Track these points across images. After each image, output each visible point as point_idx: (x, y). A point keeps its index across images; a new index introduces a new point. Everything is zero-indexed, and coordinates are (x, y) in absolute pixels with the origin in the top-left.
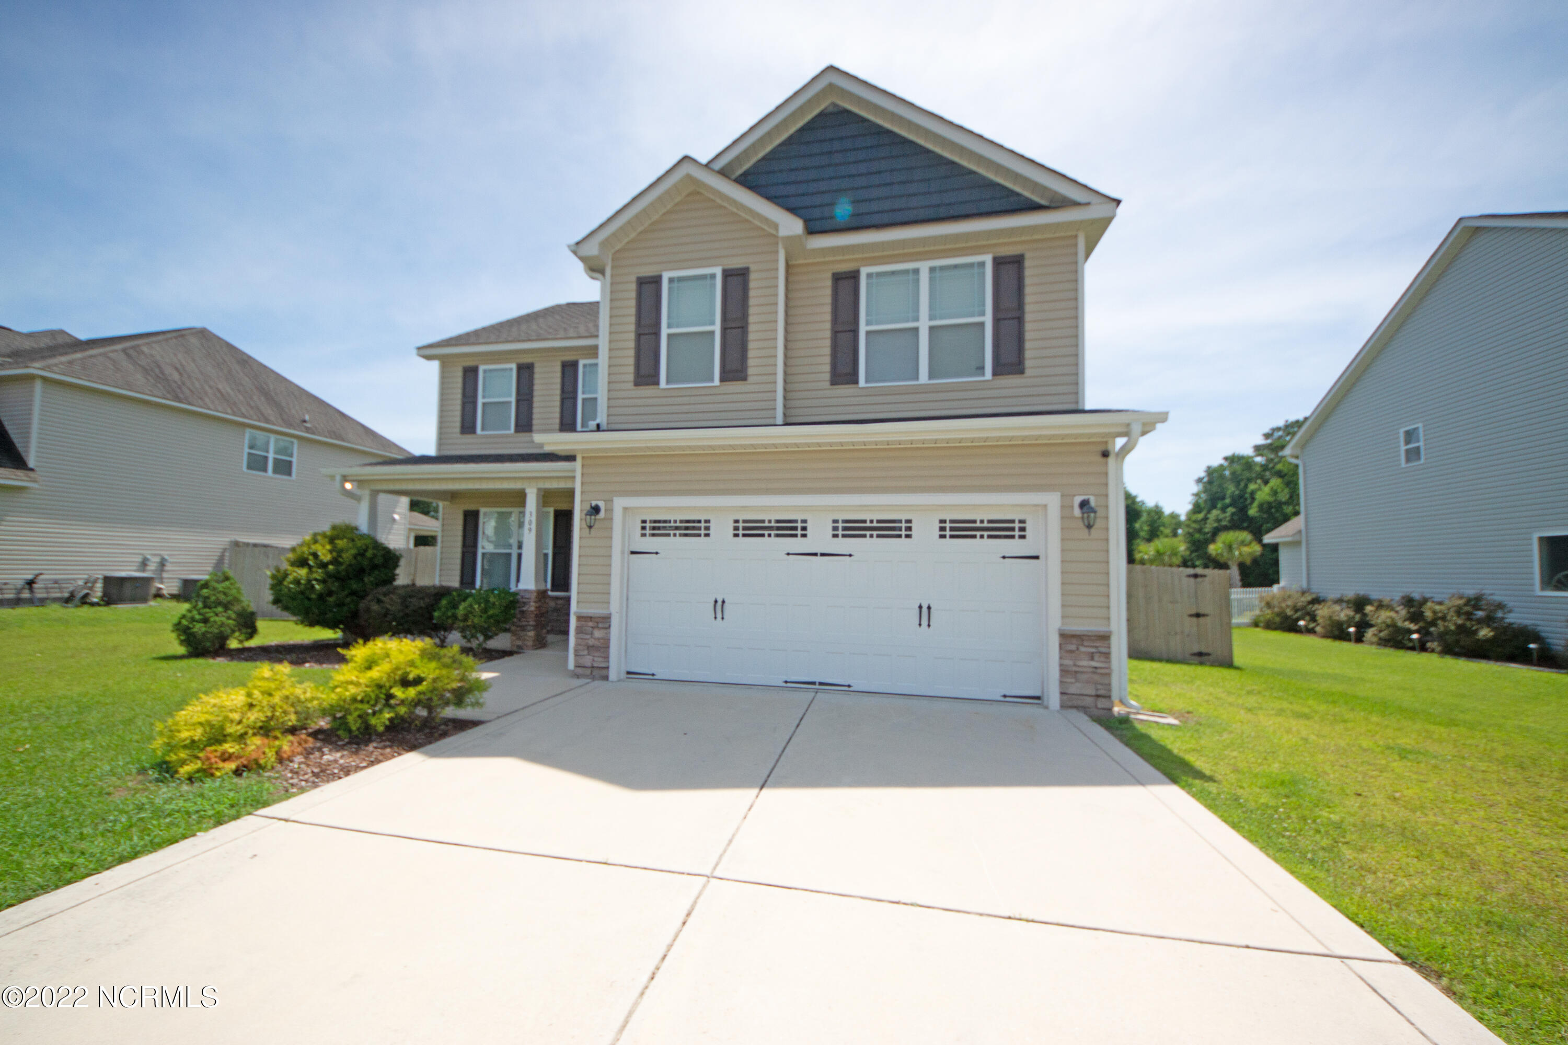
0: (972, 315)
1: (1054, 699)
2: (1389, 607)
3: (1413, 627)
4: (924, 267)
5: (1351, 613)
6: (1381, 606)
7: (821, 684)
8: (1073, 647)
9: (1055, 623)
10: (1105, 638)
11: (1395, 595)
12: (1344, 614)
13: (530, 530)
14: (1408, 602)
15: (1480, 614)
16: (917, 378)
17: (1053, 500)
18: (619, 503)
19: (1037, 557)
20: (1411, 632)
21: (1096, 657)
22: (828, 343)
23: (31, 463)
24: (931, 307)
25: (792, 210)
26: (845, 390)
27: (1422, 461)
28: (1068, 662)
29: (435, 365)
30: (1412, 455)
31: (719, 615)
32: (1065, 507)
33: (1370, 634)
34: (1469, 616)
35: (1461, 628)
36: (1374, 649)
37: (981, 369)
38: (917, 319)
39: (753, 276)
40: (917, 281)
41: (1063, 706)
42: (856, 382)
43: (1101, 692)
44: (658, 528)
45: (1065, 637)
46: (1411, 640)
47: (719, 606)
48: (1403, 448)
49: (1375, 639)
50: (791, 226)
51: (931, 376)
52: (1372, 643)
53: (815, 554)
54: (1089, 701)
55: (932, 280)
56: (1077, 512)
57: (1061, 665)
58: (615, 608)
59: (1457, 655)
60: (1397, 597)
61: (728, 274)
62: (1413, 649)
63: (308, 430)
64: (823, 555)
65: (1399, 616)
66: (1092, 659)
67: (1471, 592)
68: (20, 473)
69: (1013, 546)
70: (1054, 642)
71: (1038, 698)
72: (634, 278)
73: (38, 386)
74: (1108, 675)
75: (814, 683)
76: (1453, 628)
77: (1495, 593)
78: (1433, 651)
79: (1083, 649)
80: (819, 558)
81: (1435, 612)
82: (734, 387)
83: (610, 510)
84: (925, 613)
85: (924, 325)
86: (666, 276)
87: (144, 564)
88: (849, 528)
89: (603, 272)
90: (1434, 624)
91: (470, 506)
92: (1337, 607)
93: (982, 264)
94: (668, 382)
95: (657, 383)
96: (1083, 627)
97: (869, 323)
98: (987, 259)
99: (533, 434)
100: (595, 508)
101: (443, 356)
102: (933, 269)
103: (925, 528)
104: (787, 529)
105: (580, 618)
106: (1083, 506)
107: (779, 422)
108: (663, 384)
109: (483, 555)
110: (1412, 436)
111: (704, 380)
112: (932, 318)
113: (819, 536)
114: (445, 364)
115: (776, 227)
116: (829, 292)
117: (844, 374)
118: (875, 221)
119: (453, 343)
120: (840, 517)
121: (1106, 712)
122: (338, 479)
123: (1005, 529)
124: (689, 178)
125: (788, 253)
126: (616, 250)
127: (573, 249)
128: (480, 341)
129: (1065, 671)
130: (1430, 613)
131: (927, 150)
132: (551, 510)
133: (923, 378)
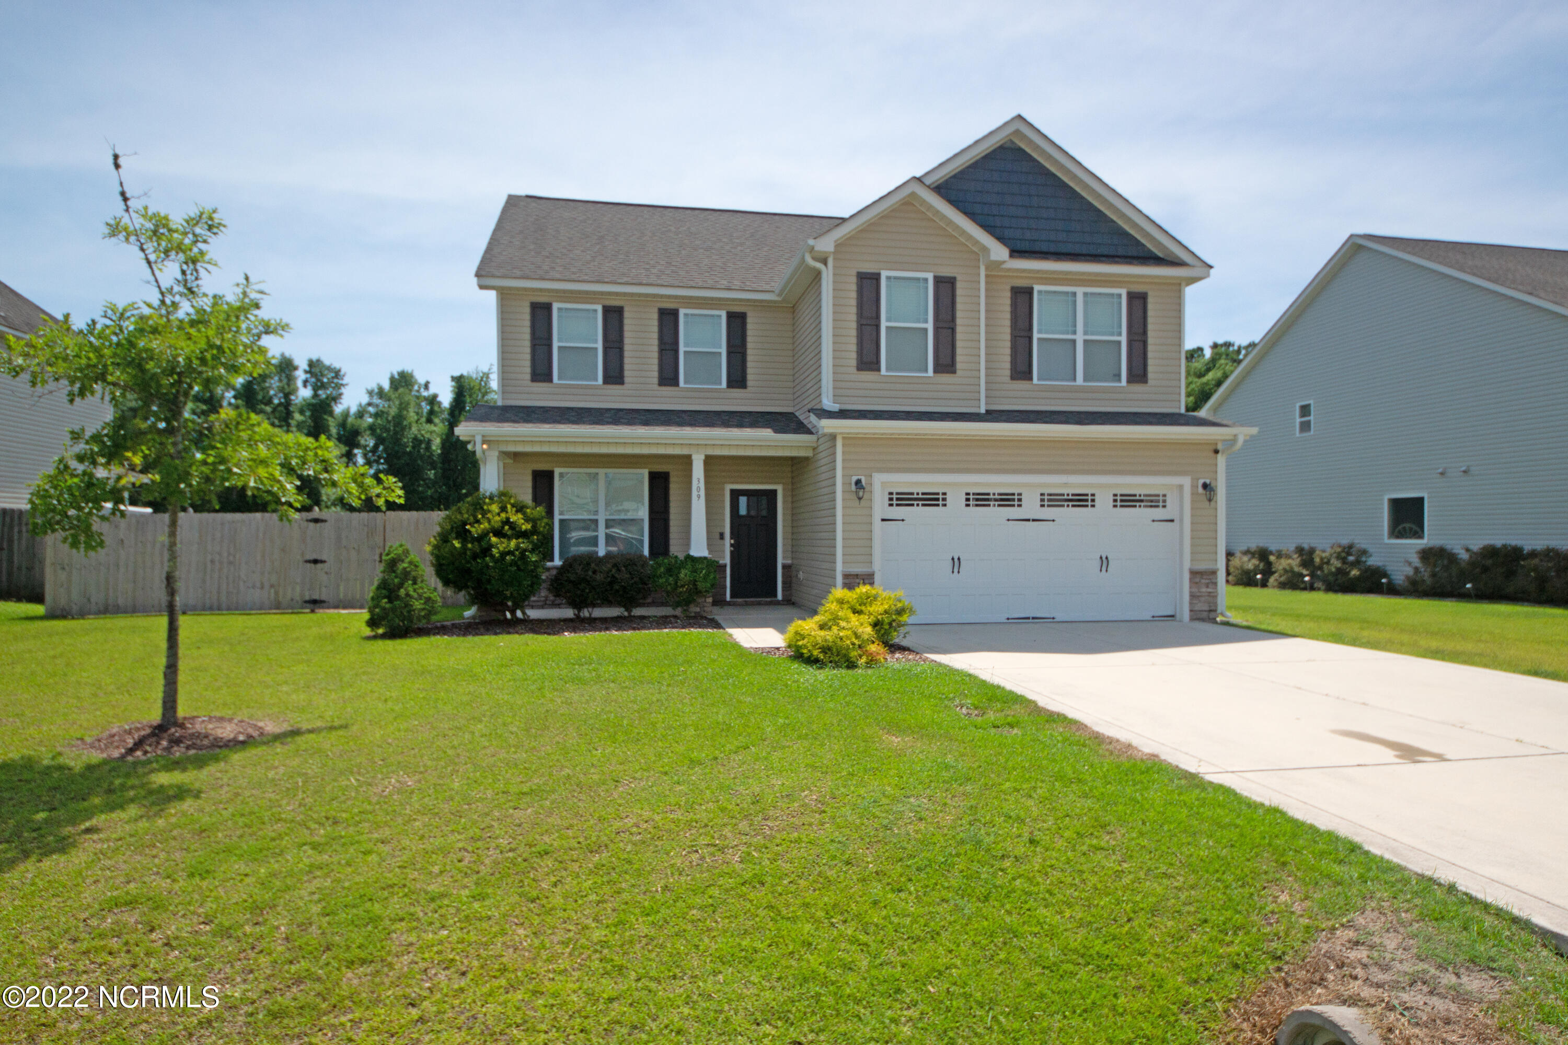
0: (1112, 334)
1: (1186, 615)
2: (1288, 557)
3: (1305, 572)
4: (1080, 291)
5: (1255, 562)
6: (1280, 555)
7: (1033, 618)
8: (1197, 580)
9: (1187, 565)
10: (1214, 573)
11: (1290, 546)
12: (1252, 564)
13: (699, 497)
14: (1300, 550)
15: (1351, 558)
16: (1075, 379)
17: (1186, 481)
18: (877, 478)
19: (1172, 521)
20: (1303, 575)
21: (1210, 586)
22: (1008, 344)
24: (1086, 325)
25: (1001, 239)
26: (1022, 385)
27: (1312, 432)
28: (1194, 590)
29: (492, 295)
30: (1305, 427)
31: (956, 570)
32: (1194, 486)
33: (1272, 580)
34: (1344, 561)
35: (1339, 571)
36: (1277, 591)
37: (1118, 377)
38: (1075, 333)
39: (959, 285)
40: (1074, 302)
41: (1192, 619)
42: (1031, 379)
43: (1213, 608)
44: (903, 499)
45: (1194, 573)
46: (1304, 582)
47: (956, 563)
48: (1298, 420)
49: (1276, 584)
50: (999, 252)
51: (1085, 380)
52: (1274, 587)
53: (1028, 520)
54: (1205, 615)
55: (1086, 303)
56: (1200, 490)
57: (1191, 592)
58: (877, 566)
59: (1336, 591)
60: (1292, 548)
61: (938, 280)
62: (1305, 589)
64: (1034, 520)
65: (1294, 563)
66: (1207, 587)
67: (1345, 541)
69: (1159, 513)
70: (1187, 576)
71: (1172, 616)
72: (854, 272)
74: (1216, 597)
75: (1028, 618)
76: (1333, 570)
77: (1361, 542)
78: (1319, 589)
79: (1203, 581)
80: (1031, 523)
81: (1322, 559)
82: (945, 378)
83: (870, 484)
84: (1104, 562)
85: (1080, 338)
86: (884, 274)
88: (1052, 500)
89: (825, 262)
90: (1320, 568)
91: (543, 466)
92: (1245, 558)
93: (1120, 296)
94: (888, 369)
95: (879, 370)
96: (1202, 566)
97: (1040, 332)
98: (1124, 292)
99: (626, 386)
100: (858, 482)
101: (510, 288)
102: (1085, 294)
103: (1104, 501)
104: (1007, 500)
105: (846, 576)
106: (1205, 486)
107: (983, 411)
108: (883, 371)
109: (561, 521)
110: (1305, 410)
111: (920, 371)
112: (1085, 333)
113: (1031, 506)
114: (505, 296)
115: (985, 250)
116: (1008, 302)
117: (1021, 370)
118: (1044, 248)
119: (518, 273)
120: (1046, 491)
121: (1214, 621)
122: (478, 439)
123: (1154, 501)
124: (913, 194)
125: (987, 269)
126: (839, 245)
127: (811, 242)
128: (558, 276)
129: (1193, 596)
130: (1317, 560)
131: (1082, 198)
132: (645, 473)
133: (1080, 380)
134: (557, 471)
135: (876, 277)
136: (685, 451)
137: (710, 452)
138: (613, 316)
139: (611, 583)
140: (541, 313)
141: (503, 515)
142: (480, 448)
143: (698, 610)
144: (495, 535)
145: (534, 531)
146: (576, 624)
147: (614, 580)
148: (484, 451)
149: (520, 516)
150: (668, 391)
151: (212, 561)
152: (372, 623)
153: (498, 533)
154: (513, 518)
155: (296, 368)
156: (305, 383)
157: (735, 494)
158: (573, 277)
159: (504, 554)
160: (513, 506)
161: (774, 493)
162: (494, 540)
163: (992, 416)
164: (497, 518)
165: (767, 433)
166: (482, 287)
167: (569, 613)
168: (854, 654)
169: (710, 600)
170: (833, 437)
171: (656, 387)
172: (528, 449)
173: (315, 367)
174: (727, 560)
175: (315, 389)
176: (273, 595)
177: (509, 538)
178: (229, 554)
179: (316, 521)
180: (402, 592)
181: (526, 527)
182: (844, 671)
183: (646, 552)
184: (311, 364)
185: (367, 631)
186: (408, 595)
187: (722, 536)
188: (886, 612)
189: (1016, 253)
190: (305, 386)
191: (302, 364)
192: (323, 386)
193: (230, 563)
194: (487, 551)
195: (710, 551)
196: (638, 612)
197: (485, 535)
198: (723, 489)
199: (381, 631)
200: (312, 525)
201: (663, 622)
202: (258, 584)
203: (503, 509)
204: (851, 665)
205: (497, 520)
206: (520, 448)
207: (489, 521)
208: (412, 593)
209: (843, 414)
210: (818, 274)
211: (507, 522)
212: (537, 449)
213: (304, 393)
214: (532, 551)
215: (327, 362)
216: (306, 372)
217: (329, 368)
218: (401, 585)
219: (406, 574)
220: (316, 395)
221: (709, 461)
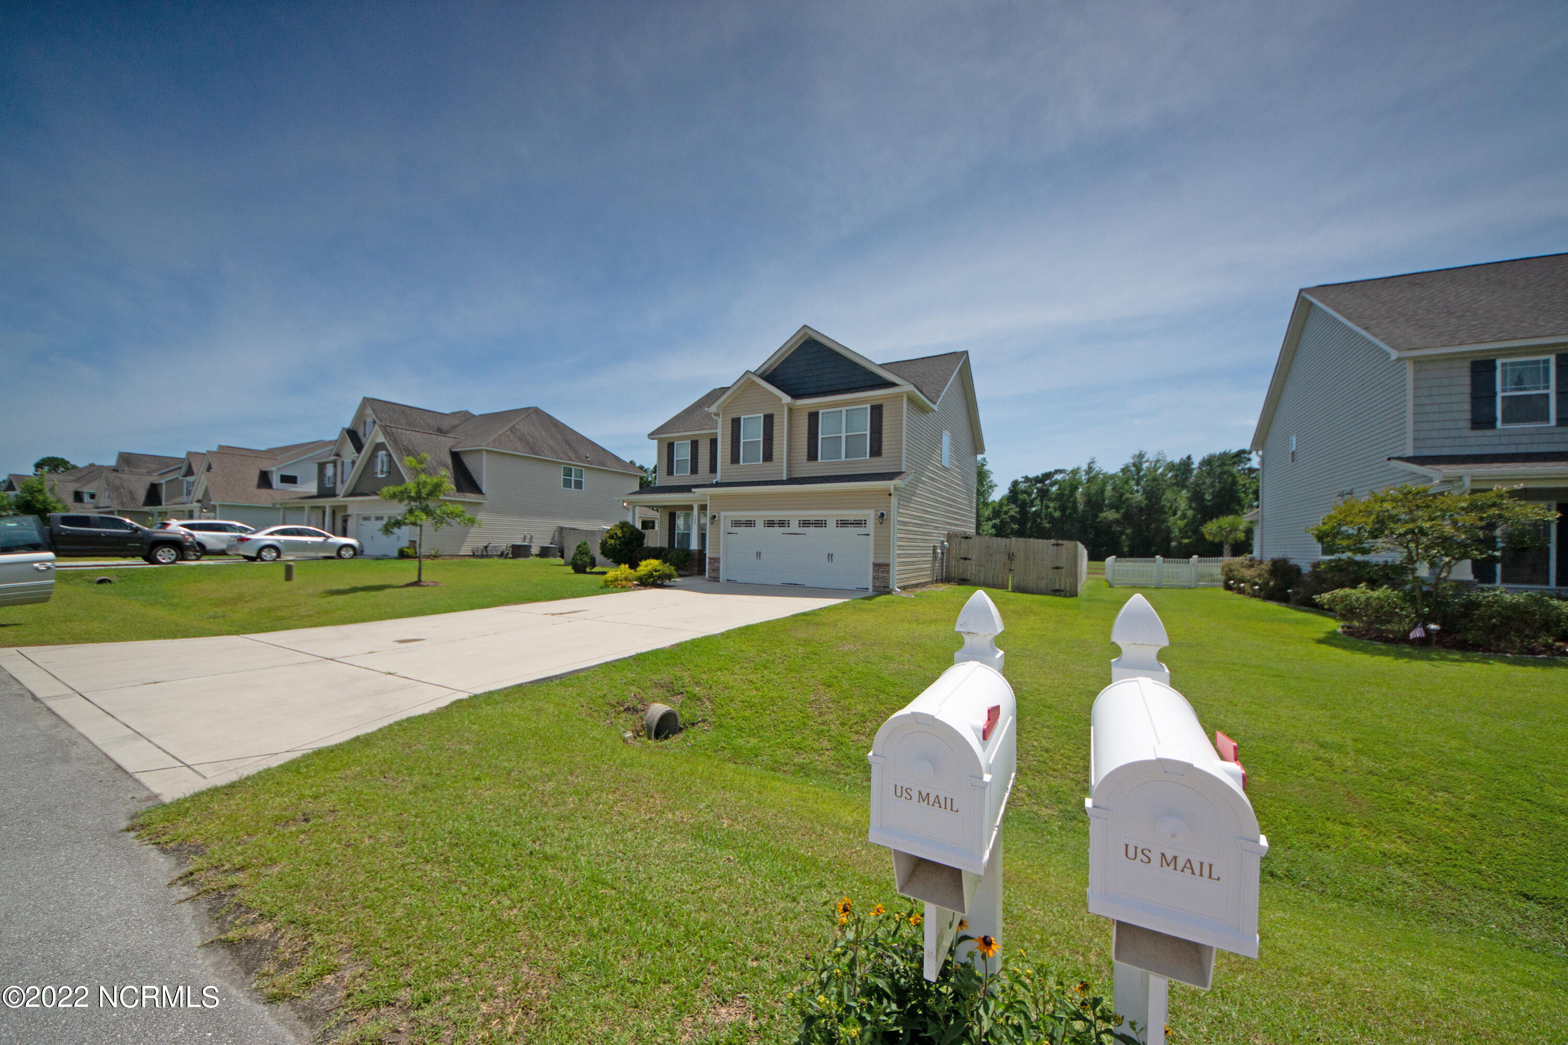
0: (862, 431)
1: (871, 588)
4: (844, 409)
7: (794, 584)
8: (877, 569)
9: (871, 560)
10: (888, 565)
16: (840, 458)
17: (872, 512)
18: (723, 514)
19: (868, 535)
21: (885, 572)
22: (806, 443)
23: (484, 491)
24: (847, 428)
25: (788, 392)
26: (813, 463)
28: (875, 574)
29: (656, 442)
30: (1293, 457)
31: (758, 558)
32: (876, 515)
37: (864, 454)
38: (841, 432)
39: (774, 418)
40: (841, 416)
41: (874, 591)
42: (817, 460)
43: (887, 586)
44: (737, 524)
45: (875, 565)
47: (759, 554)
50: (786, 399)
51: (846, 458)
53: (792, 534)
54: (881, 589)
55: (847, 416)
56: (879, 517)
57: (874, 576)
58: (721, 555)
61: (766, 417)
63: (589, 462)
64: (795, 534)
66: (883, 573)
68: (481, 496)
69: (861, 530)
70: (871, 566)
71: (867, 589)
72: (730, 419)
73: (484, 453)
74: (889, 579)
75: (792, 584)
79: (881, 570)
82: (768, 464)
83: (719, 517)
84: (830, 557)
85: (843, 435)
86: (742, 417)
87: (524, 539)
88: (805, 523)
89: (719, 416)
91: (672, 511)
93: (866, 409)
94: (743, 462)
95: (740, 462)
96: (880, 561)
97: (822, 434)
98: (869, 407)
99: (699, 474)
100: (714, 516)
101: (661, 438)
102: (847, 411)
103: (831, 524)
104: (782, 524)
105: (710, 559)
106: (881, 515)
107: (785, 478)
111: (757, 461)
112: (847, 432)
113: (794, 527)
114: (660, 441)
115: (783, 400)
116: (807, 420)
117: (812, 455)
118: (825, 389)
119: (664, 432)
120: (801, 519)
121: (888, 593)
123: (858, 523)
124: (751, 378)
125: (786, 407)
126: (724, 407)
129: (874, 578)
133: (843, 458)
134: (677, 513)
135: (739, 420)
136: (691, 503)
138: (695, 445)
140: (671, 446)
150: (711, 475)
158: (681, 430)
163: (791, 481)
166: (650, 439)
171: (708, 474)
189: (797, 397)
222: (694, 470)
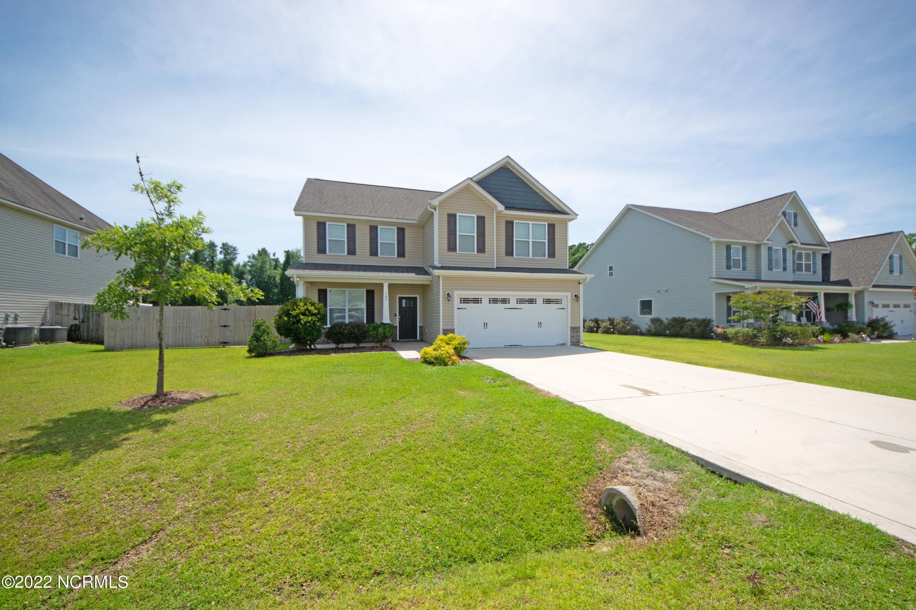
0: (542, 239)
1: (569, 343)
2: (605, 322)
3: (611, 327)
4: (531, 223)
5: (594, 324)
6: (602, 321)
7: (514, 345)
8: (573, 331)
9: (569, 325)
10: (579, 328)
11: (606, 317)
12: (593, 324)
13: (386, 300)
14: (609, 319)
15: (627, 322)
16: (529, 256)
17: (569, 294)
18: (456, 293)
19: (564, 309)
20: (610, 329)
21: (578, 333)
22: (505, 242)
24: (533, 236)
25: (501, 202)
26: (509, 258)
27: (613, 276)
28: (572, 334)
30: (611, 274)
31: (485, 328)
32: (572, 296)
33: (599, 331)
34: (625, 323)
35: (623, 327)
36: (601, 335)
37: (544, 255)
38: (529, 238)
39: (486, 219)
40: (529, 227)
41: (571, 345)
42: (513, 256)
43: (579, 341)
44: (465, 301)
45: (571, 328)
46: (611, 331)
47: (486, 325)
48: (609, 272)
50: (501, 207)
51: (533, 256)
52: (600, 333)
54: (576, 343)
55: (533, 227)
56: (574, 297)
58: (456, 326)
59: (622, 334)
61: (478, 218)
62: (611, 334)
65: (607, 324)
67: (625, 316)
69: (559, 306)
70: (569, 329)
71: (565, 344)
72: (446, 213)
74: (580, 337)
75: (512, 345)
76: (621, 327)
77: (631, 317)
78: (616, 334)
79: (575, 331)
80: (513, 310)
81: (617, 323)
82: (481, 255)
83: (453, 295)
84: (540, 324)
85: (531, 240)
86: (458, 215)
87: (7, 318)
88: (521, 301)
89: (435, 209)
90: (616, 326)
91: (322, 287)
92: (590, 322)
93: (545, 225)
94: (459, 251)
95: (456, 251)
96: (575, 325)
97: (516, 238)
98: (546, 224)
99: (357, 256)
100: (448, 294)
101: (308, 216)
102: (533, 224)
103: (540, 301)
104: (504, 301)
105: (444, 330)
106: (576, 296)
107: (495, 267)
108: (458, 252)
109: (330, 309)
110: (611, 268)
111: (472, 252)
112: (533, 239)
113: (513, 303)
114: (306, 219)
115: (496, 206)
116: (504, 226)
117: (509, 252)
118: (517, 206)
119: (312, 210)
120: (519, 298)
121: (579, 346)
122: (295, 276)
123: (557, 301)
124: (468, 184)
125: (496, 213)
126: (440, 203)
127: (430, 201)
128: (328, 211)
129: (571, 336)
130: (615, 323)
131: (531, 188)
132: (365, 290)
133: (531, 256)
134: (328, 289)
135: (454, 216)
136: (380, 282)
137: (391, 282)
138: (351, 228)
139: (350, 334)
140: (321, 226)
141: (306, 307)
142: (296, 280)
143: (386, 344)
144: (302, 315)
145: (319, 313)
146: (337, 350)
147: (352, 333)
148: (297, 281)
149: (313, 307)
150: (373, 258)
151: (179, 327)
152: (250, 351)
153: (304, 314)
154: (310, 308)
155: (216, 246)
156: (221, 253)
157: (401, 299)
158: (335, 212)
159: (306, 323)
160: (310, 303)
161: (416, 298)
162: (302, 317)
163: (499, 269)
164: (303, 308)
165: (412, 275)
166: (296, 215)
167: (333, 346)
168: (447, 360)
169: (391, 340)
170: (439, 277)
171: (369, 256)
172: (316, 280)
173: (225, 247)
174: (398, 325)
175: (225, 255)
176: (206, 341)
177: (308, 316)
178: (187, 323)
179: (225, 309)
180: (262, 338)
181: (315, 312)
182: (443, 367)
183: (365, 322)
184: (224, 245)
185: (248, 355)
186: (265, 340)
187: (395, 315)
188: (459, 344)
189: (507, 208)
190: (221, 254)
191: (219, 244)
192: (228, 254)
193: (187, 327)
194: (299, 321)
195: (391, 321)
196: (362, 345)
197: (298, 315)
198: (396, 297)
199: (253, 354)
200: (223, 311)
201: (372, 349)
202: (200, 336)
203: (305, 304)
204: (446, 364)
205: (303, 309)
206: (313, 280)
207: (300, 310)
208: (266, 339)
209: (442, 268)
210: (433, 213)
211: (307, 309)
212: (320, 280)
213: (220, 257)
214: (318, 321)
215: (230, 244)
216: (221, 248)
217: (231, 247)
218: (261, 336)
219: (264, 331)
220: (225, 258)
221: (390, 285)
222: (352, 251)
